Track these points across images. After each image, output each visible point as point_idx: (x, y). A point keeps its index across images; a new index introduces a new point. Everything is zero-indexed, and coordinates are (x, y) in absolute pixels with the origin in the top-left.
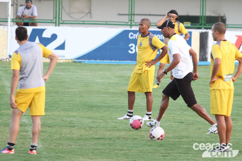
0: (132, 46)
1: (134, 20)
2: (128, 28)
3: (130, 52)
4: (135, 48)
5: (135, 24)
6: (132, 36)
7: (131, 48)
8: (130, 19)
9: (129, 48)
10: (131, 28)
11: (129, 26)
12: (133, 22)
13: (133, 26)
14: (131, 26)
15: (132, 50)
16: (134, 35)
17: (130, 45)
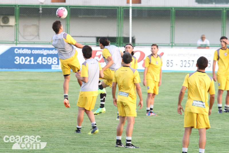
0: (17, 59)
1: (18, 40)
2: (14, 46)
3: (15, 62)
4: (19, 60)
5: (19, 43)
6: (17, 51)
7: (17, 60)
8: (16, 39)
9: (15, 60)
10: (16, 45)
11: (15, 44)
12: (17, 41)
13: (17, 44)
14: (16, 44)
15: (17, 61)
16: (19, 50)
17: (16, 58)
